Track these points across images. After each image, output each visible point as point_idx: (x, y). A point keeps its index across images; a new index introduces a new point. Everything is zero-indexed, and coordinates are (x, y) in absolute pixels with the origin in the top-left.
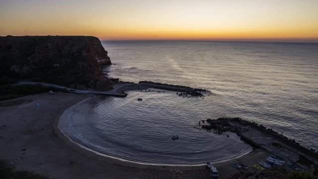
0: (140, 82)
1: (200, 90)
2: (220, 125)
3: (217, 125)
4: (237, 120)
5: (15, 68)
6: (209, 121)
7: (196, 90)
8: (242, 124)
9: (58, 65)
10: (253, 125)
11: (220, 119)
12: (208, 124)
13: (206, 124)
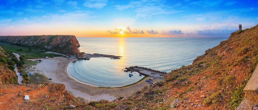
0: (94, 54)
1: (119, 57)
2: (130, 69)
3: (130, 70)
4: (136, 67)
5: (46, 47)
6: (126, 68)
7: (117, 57)
8: (139, 68)
9: (61, 46)
10: (143, 68)
11: (130, 67)
12: (127, 70)
13: (125, 70)
